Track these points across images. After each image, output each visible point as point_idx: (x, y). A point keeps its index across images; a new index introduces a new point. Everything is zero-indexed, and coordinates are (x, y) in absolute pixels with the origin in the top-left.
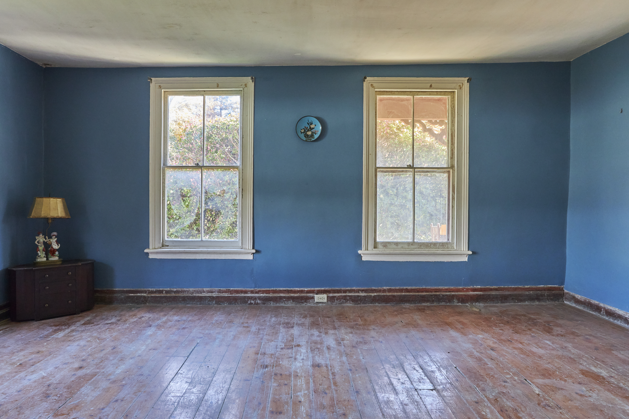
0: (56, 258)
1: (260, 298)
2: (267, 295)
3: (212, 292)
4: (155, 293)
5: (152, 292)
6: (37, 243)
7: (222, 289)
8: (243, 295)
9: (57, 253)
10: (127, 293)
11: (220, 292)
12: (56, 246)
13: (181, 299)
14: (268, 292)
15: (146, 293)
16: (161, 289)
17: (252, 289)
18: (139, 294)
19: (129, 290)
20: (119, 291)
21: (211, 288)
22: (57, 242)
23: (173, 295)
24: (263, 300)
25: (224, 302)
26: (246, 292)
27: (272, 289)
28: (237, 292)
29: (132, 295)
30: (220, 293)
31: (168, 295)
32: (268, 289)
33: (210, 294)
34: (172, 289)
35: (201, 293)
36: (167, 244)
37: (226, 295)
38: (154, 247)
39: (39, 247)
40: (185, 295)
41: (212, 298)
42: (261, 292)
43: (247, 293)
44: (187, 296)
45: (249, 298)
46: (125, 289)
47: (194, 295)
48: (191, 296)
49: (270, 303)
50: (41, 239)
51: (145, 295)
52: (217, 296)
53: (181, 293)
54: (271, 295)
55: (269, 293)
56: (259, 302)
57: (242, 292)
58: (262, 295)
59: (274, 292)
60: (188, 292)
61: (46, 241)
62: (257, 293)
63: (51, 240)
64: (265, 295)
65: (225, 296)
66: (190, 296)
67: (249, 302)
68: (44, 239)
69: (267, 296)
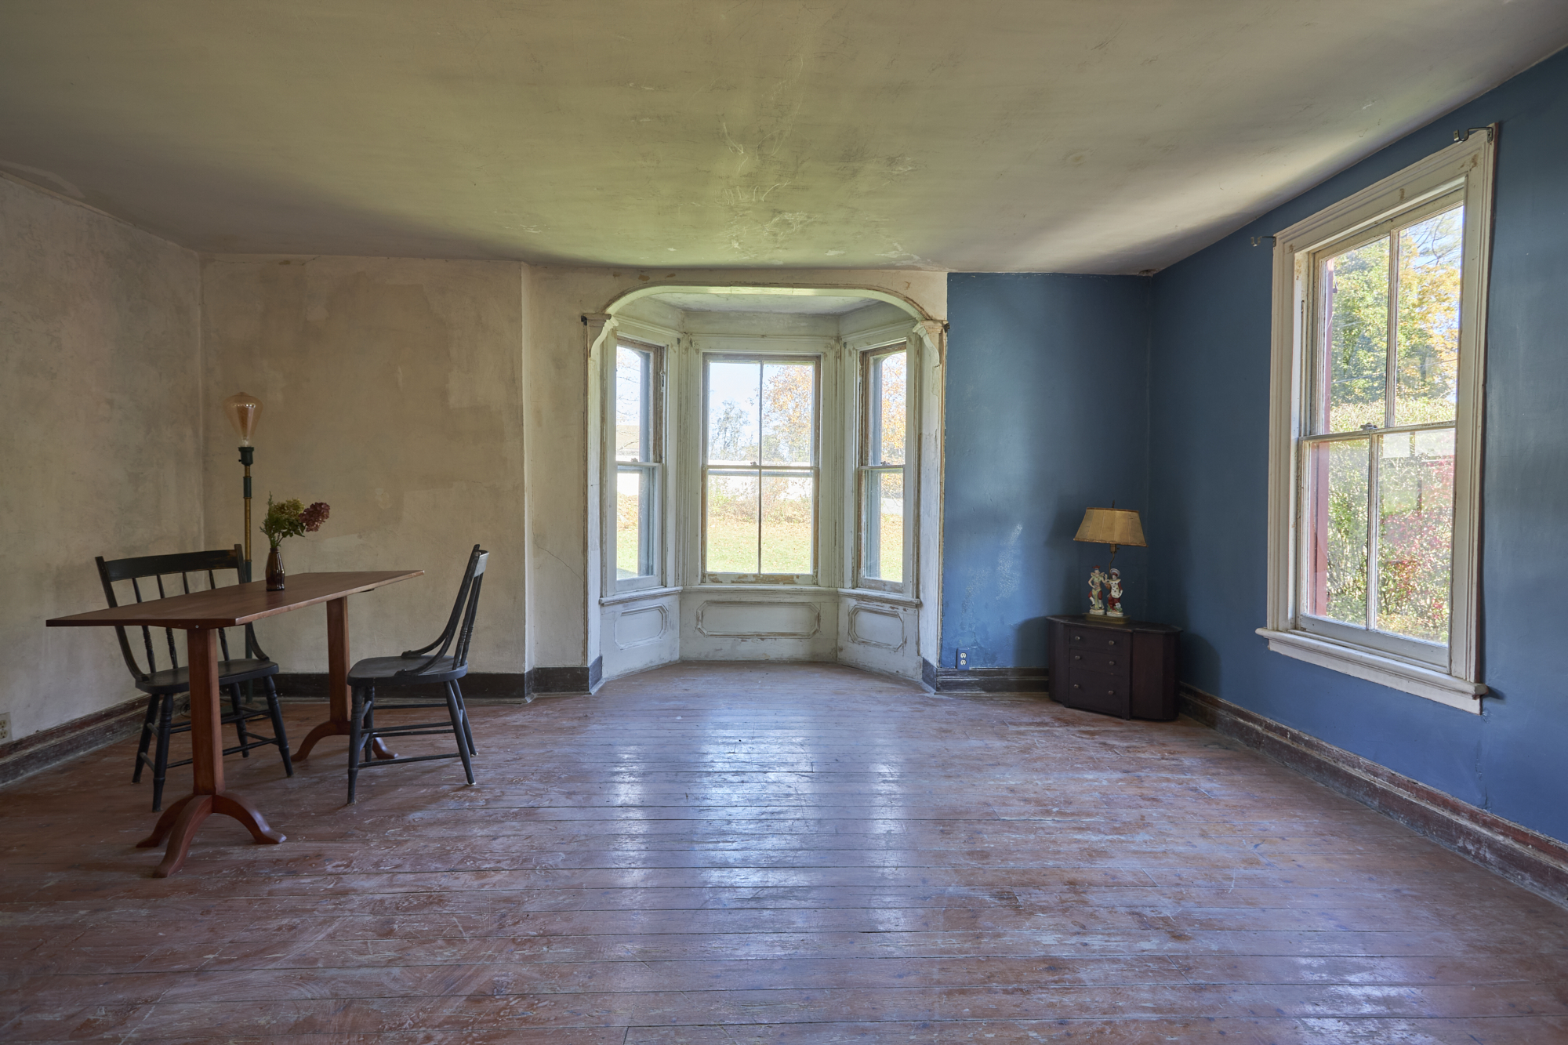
0: (1118, 614)
1: (1491, 845)
2: (1517, 846)
3: (1376, 774)
4: (1274, 731)
5: (1268, 727)
6: (1091, 584)
7: (1398, 774)
8: (1446, 814)
9: (1118, 605)
10: (1235, 714)
11: (1392, 779)
12: (1116, 593)
13: (1313, 765)
14: (1520, 838)
15: (1261, 725)
16: (1284, 726)
17: (1474, 808)
18: (1251, 724)
19: (1238, 710)
20: (1226, 705)
21: (1374, 761)
22: (1120, 586)
23: (1303, 748)
24: (1500, 856)
25: (1397, 812)
26: (1456, 809)
27: (1537, 833)
28: (1433, 798)
29: (1242, 721)
30: (1393, 783)
31: (1295, 746)
32: (1523, 828)
33: (1367, 777)
34: (1302, 734)
35: (1354, 767)
36: (1303, 625)
37: (1405, 795)
38: (1275, 626)
39: (1093, 590)
40: (1323, 758)
41: (1374, 791)
42: (1498, 827)
43: (1458, 814)
44: (1325, 763)
45: (1462, 832)
46: (1232, 705)
47: (1340, 765)
48: (1332, 766)
49: (1523, 879)
50: (1097, 577)
51: (1259, 729)
52: (1383, 789)
53: (1317, 750)
54: (1528, 851)
55: (1526, 844)
56: (1488, 855)
57: (1445, 804)
58: (1500, 838)
59: (1543, 846)
60: (1330, 752)
61: (1104, 582)
62: (1485, 824)
63: (1111, 582)
64: (1509, 842)
65: (1401, 798)
66: (1329, 765)
67: (1461, 844)
68: (1102, 579)
69: (1514, 850)
